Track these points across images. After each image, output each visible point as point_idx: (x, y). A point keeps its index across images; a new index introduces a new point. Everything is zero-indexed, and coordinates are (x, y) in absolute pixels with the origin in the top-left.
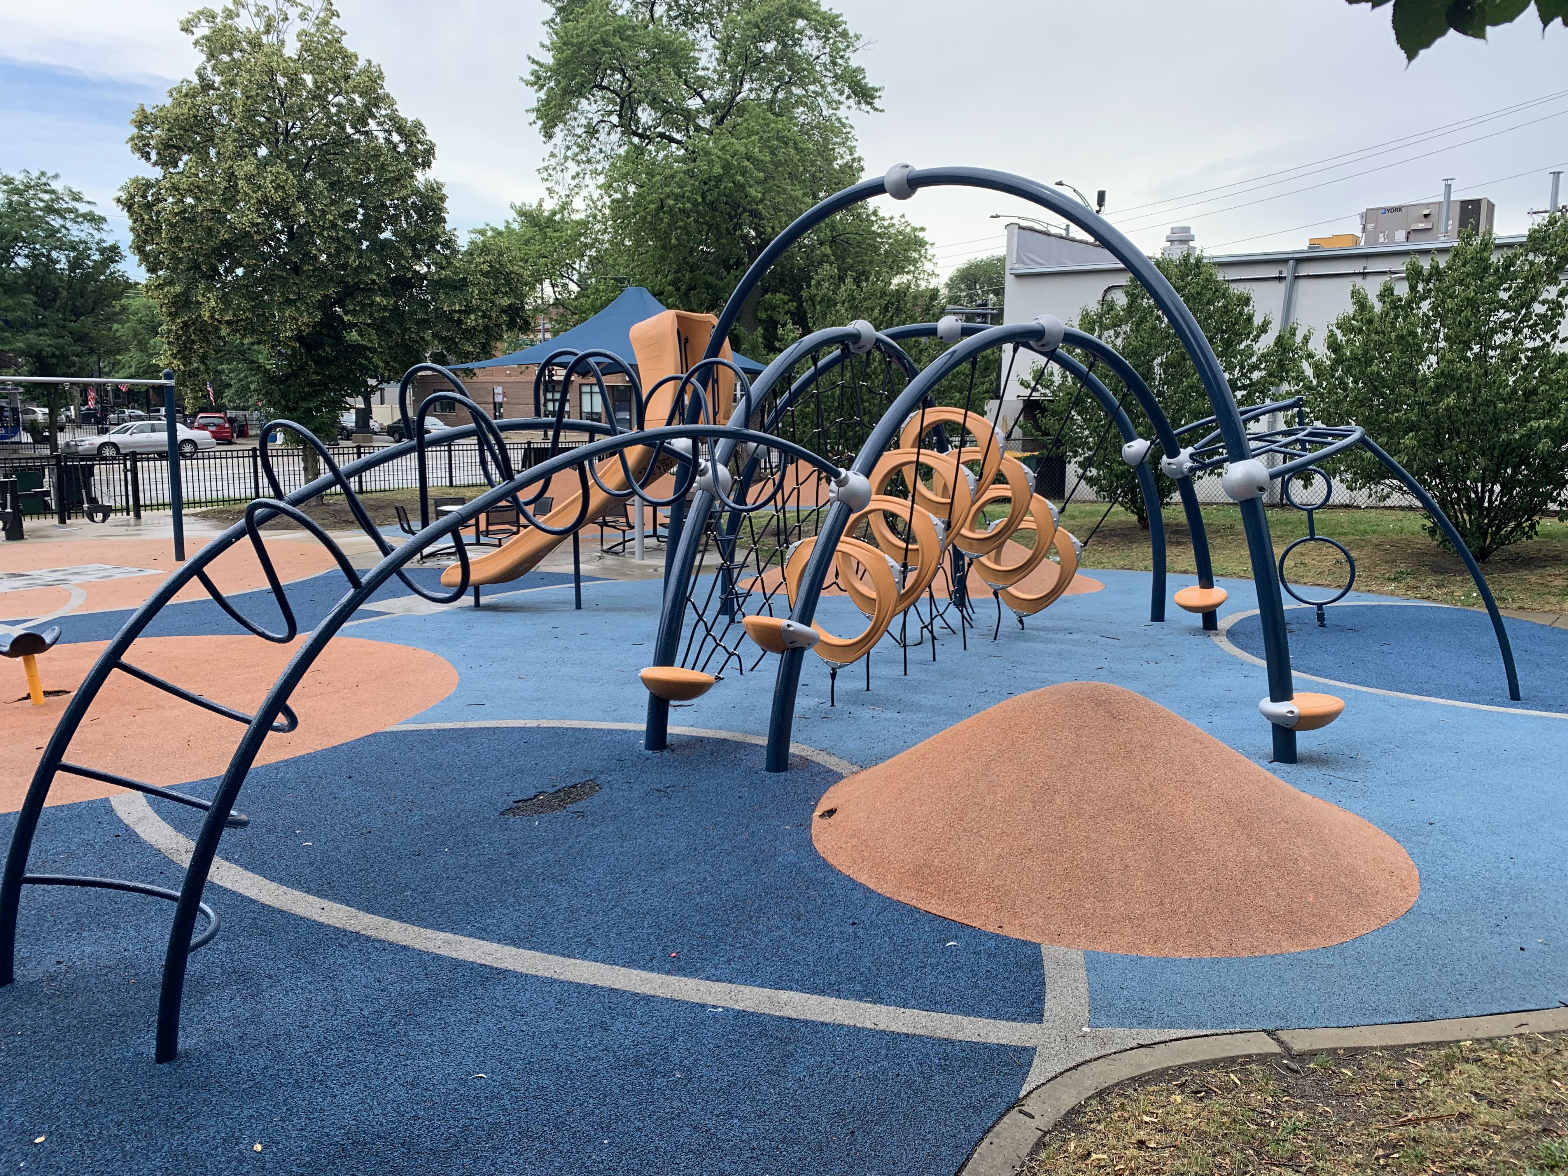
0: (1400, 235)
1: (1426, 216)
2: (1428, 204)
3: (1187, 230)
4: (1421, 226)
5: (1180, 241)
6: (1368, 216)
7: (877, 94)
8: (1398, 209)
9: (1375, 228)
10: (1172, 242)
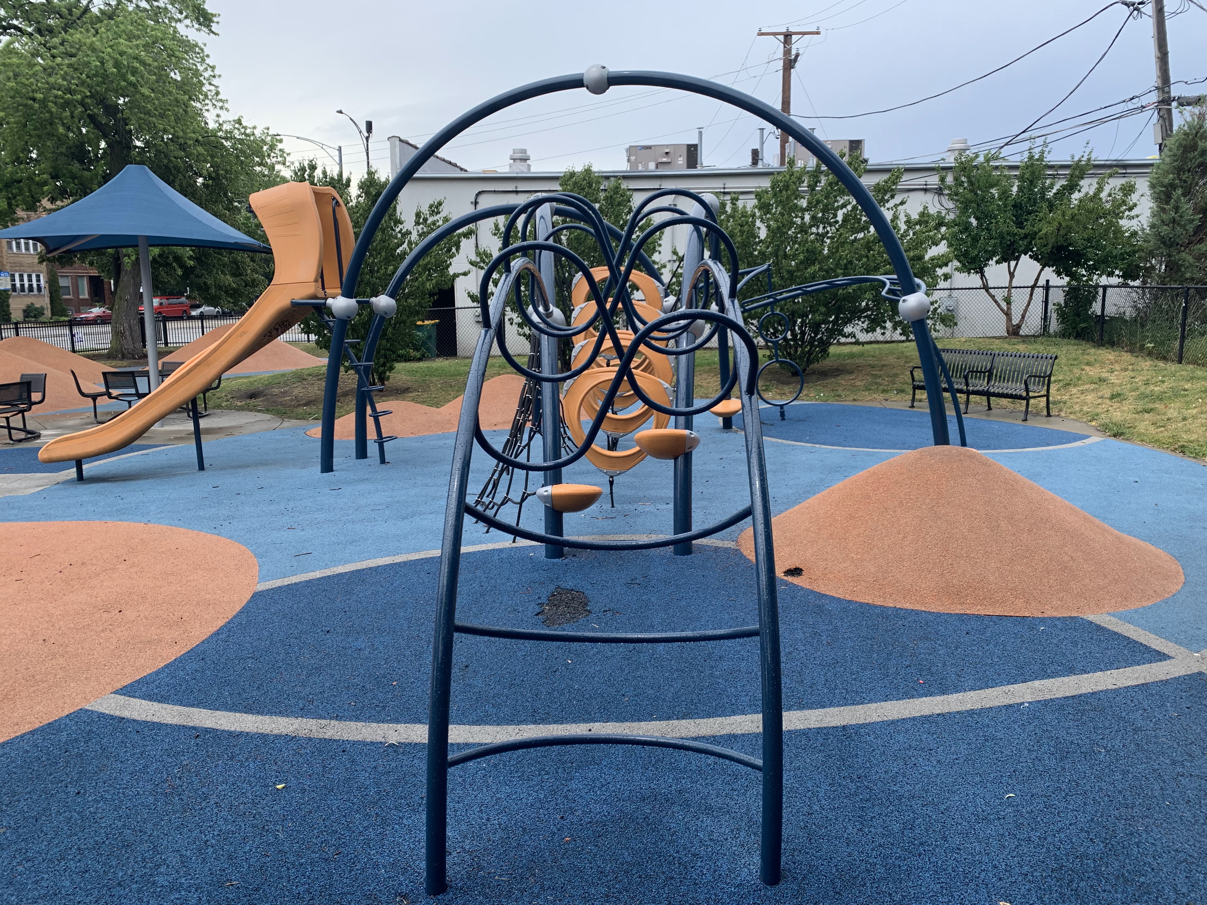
0: (652, 166)
1: (667, 153)
2: (668, 145)
3: (524, 151)
4: (665, 160)
5: (521, 159)
6: (631, 151)
7: (215, 19)
8: (649, 147)
9: (636, 159)
10: (514, 160)
